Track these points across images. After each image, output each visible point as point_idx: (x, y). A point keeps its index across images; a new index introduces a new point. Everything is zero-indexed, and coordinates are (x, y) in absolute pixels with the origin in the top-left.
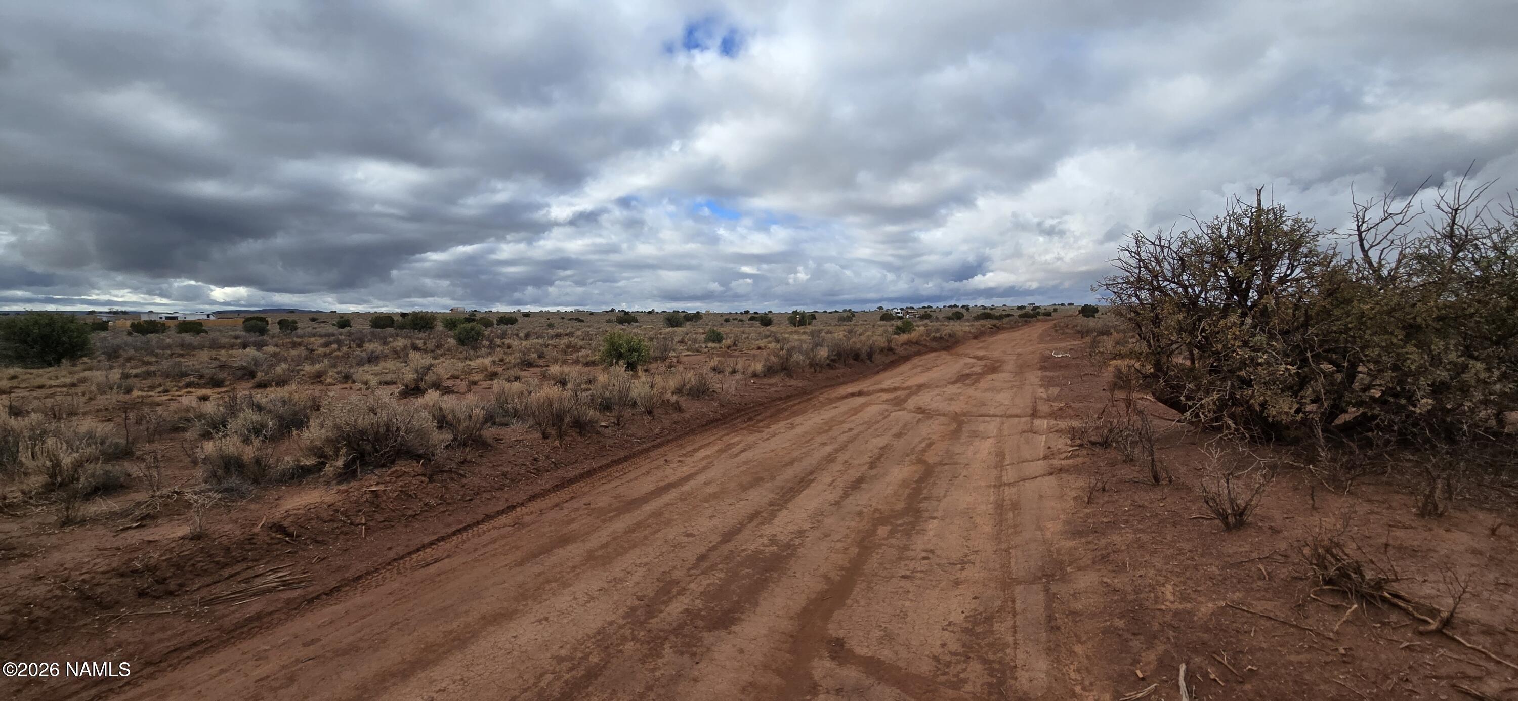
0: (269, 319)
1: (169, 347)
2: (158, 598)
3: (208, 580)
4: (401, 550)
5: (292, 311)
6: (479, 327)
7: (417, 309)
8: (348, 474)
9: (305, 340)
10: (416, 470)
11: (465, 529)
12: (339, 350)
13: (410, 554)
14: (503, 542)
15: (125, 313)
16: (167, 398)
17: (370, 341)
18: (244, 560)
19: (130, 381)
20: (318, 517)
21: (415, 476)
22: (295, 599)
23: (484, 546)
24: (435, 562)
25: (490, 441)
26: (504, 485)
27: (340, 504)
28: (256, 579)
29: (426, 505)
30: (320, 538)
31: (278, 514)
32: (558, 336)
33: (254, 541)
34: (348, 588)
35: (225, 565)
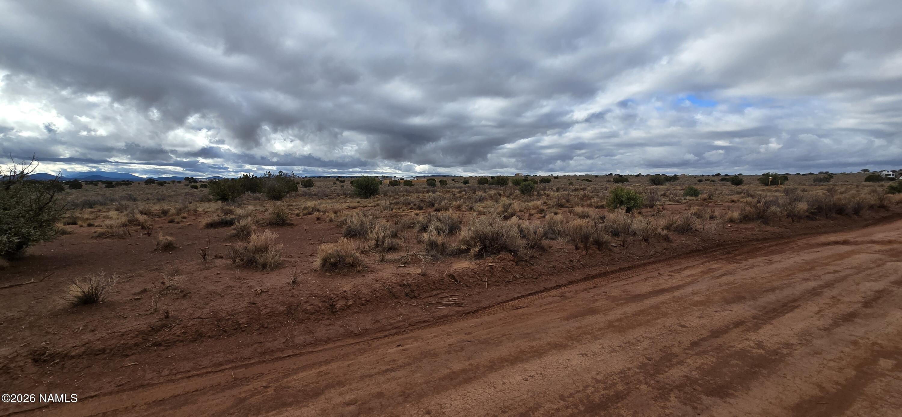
0: (436, 180)
1: (402, 192)
2: (412, 298)
3: (428, 295)
4: (504, 298)
5: (445, 176)
6: (532, 184)
7: (498, 175)
8: (479, 256)
9: (451, 190)
10: (510, 258)
11: (534, 293)
12: (465, 195)
13: (508, 301)
14: (556, 305)
15: (387, 177)
16: (403, 213)
17: (479, 191)
18: (440, 288)
19: (392, 206)
20: (467, 275)
21: (509, 261)
22: (460, 311)
23: (545, 305)
24: (520, 308)
25: (546, 247)
26: (554, 273)
27: (476, 270)
28: (445, 299)
29: (514, 277)
30: (468, 285)
31: (452, 270)
32: (576, 190)
33: (444, 281)
34: (481, 312)
35: (433, 290)
